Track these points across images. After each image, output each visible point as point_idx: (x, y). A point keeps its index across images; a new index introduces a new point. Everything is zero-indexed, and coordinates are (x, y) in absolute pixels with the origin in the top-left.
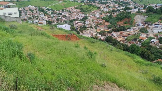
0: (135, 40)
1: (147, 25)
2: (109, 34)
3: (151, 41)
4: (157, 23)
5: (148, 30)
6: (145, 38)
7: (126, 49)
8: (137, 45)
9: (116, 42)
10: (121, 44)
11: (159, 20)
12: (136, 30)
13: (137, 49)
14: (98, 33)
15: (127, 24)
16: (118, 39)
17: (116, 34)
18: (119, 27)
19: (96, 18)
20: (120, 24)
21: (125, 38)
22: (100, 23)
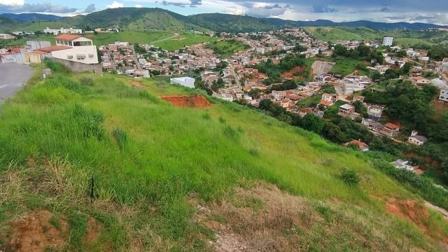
0: (313, 105)
1: (333, 79)
2: (265, 95)
3: (341, 108)
4: (351, 75)
5: (336, 88)
6: (330, 103)
7: (297, 122)
8: (316, 114)
9: (278, 109)
10: (288, 113)
11: (355, 70)
12: (315, 89)
13: (315, 122)
14: (246, 92)
15: (299, 77)
16: (281, 104)
17: (278, 95)
18: (284, 82)
19: (243, 65)
20: (287, 77)
21: (296, 102)
22: (251, 75)
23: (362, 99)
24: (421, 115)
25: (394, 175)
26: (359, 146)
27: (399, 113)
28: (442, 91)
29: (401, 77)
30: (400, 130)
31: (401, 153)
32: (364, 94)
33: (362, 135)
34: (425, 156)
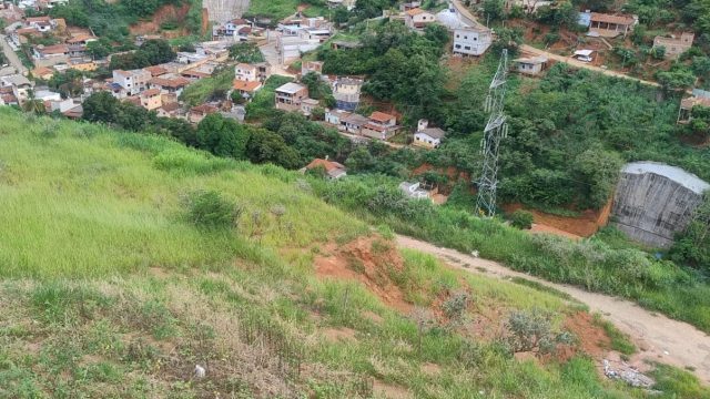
0: (218, 95)
1: (256, 29)
2: (96, 85)
3: (280, 93)
4: (292, 18)
5: (264, 51)
6: (254, 84)
7: (189, 137)
8: (225, 115)
9: (136, 115)
10: (163, 122)
11: (298, 5)
12: (218, 56)
13: (226, 133)
14: (41, 83)
15: (177, 32)
16: (143, 101)
17: (130, 82)
18: (142, 47)
19: (19, 11)
20: (145, 32)
21: (178, 93)
22: (46, 35)
23: (318, 66)
24: (428, 85)
26: (326, 170)
27: (390, 87)
28: (456, 33)
29: (386, 13)
30: (397, 123)
31: (404, 169)
32: (320, 57)
33: (329, 147)
34: (445, 166)
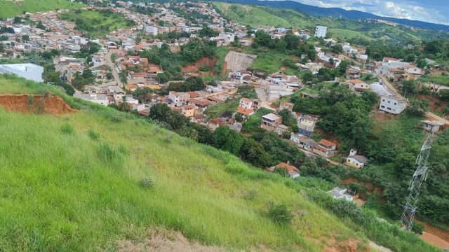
0: (227, 114)
1: (254, 78)
2: (159, 98)
3: (265, 119)
4: (277, 74)
5: (258, 91)
6: (250, 111)
7: (206, 138)
8: (231, 127)
9: (178, 119)
10: (193, 125)
11: (282, 66)
13: (231, 139)
14: (129, 93)
15: (208, 73)
16: (184, 111)
17: (178, 99)
18: (187, 80)
19: (124, 51)
20: (190, 72)
21: (204, 109)
22: (136, 66)
23: (290, 106)
24: (360, 129)
25: (331, 208)
26: (287, 171)
27: (335, 126)
28: (382, 98)
29: (337, 80)
30: (337, 149)
31: (338, 178)
32: (293, 101)
33: (291, 156)
34: (365, 181)
